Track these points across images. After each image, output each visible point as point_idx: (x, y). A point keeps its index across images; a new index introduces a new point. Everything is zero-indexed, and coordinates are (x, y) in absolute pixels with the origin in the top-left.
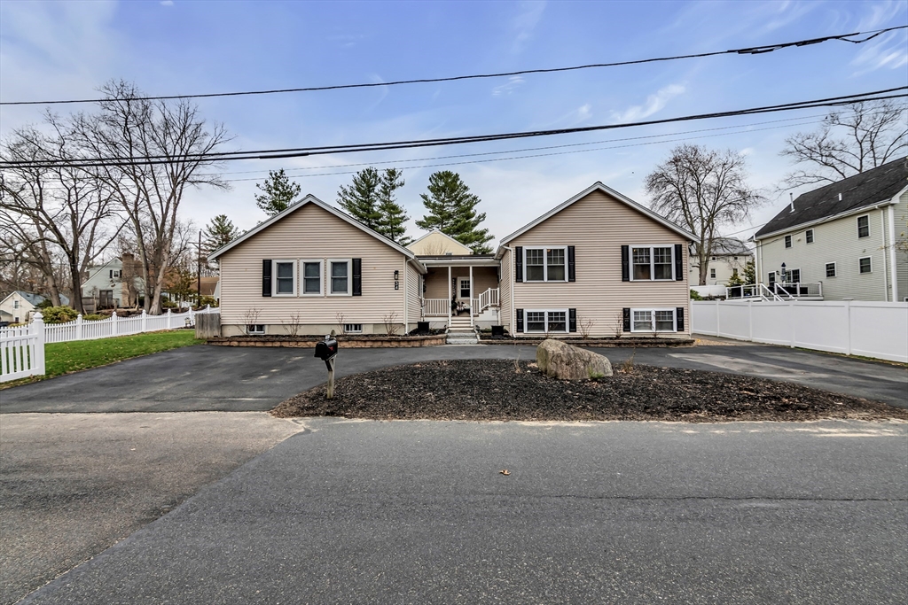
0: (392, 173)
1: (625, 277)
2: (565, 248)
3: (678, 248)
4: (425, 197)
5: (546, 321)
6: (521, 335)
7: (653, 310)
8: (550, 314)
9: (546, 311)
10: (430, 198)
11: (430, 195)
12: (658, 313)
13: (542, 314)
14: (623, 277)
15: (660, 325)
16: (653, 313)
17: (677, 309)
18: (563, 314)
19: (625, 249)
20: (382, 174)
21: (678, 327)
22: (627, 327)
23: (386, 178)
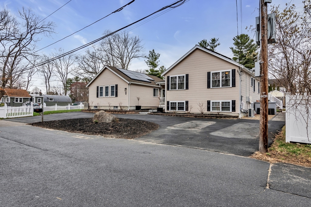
0: (214, 40)
1: (209, 87)
2: (185, 75)
3: (234, 71)
4: (232, 49)
5: (177, 106)
6: (168, 111)
7: (221, 101)
8: (179, 103)
9: (177, 102)
10: (234, 49)
11: (235, 47)
12: (223, 103)
13: (176, 103)
14: (208, 87)
15: (223, 108)
16: (221, 103)
17: (232, 101)
18: (183, 103)
19: (209, 74)
20: (209, 41)
21: (232, 110)
22: (209, 109)
23: (211, 43)
